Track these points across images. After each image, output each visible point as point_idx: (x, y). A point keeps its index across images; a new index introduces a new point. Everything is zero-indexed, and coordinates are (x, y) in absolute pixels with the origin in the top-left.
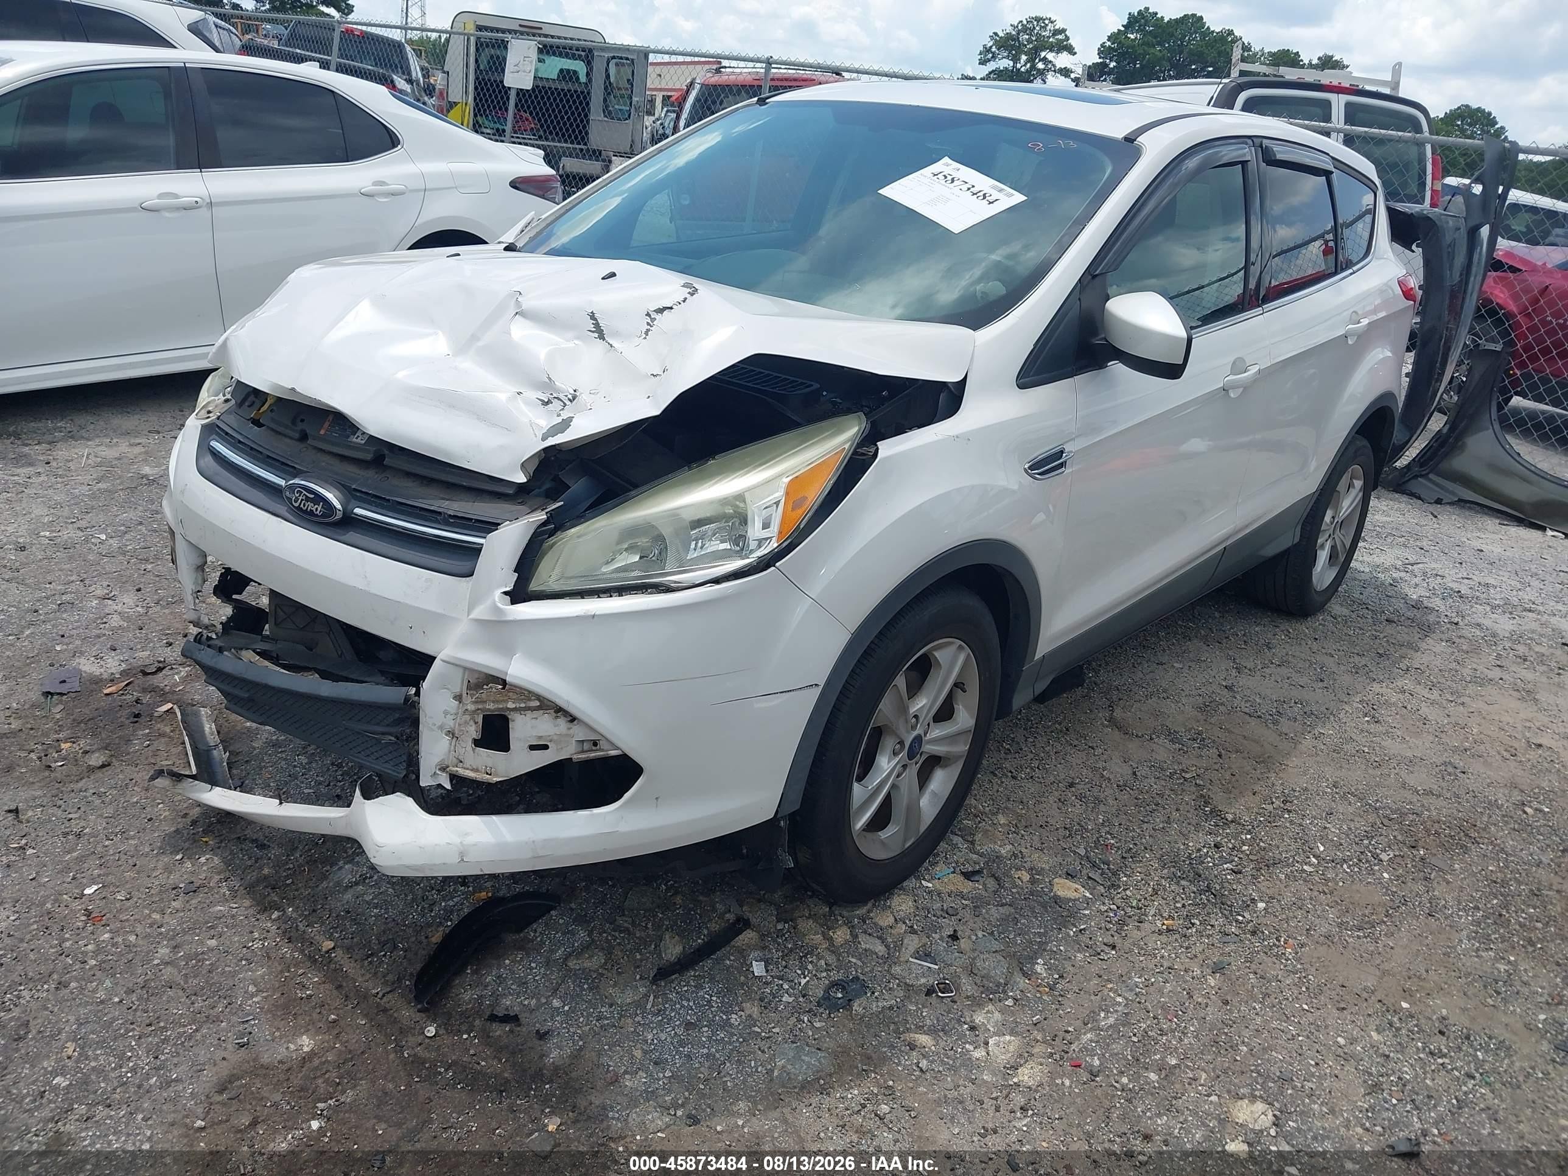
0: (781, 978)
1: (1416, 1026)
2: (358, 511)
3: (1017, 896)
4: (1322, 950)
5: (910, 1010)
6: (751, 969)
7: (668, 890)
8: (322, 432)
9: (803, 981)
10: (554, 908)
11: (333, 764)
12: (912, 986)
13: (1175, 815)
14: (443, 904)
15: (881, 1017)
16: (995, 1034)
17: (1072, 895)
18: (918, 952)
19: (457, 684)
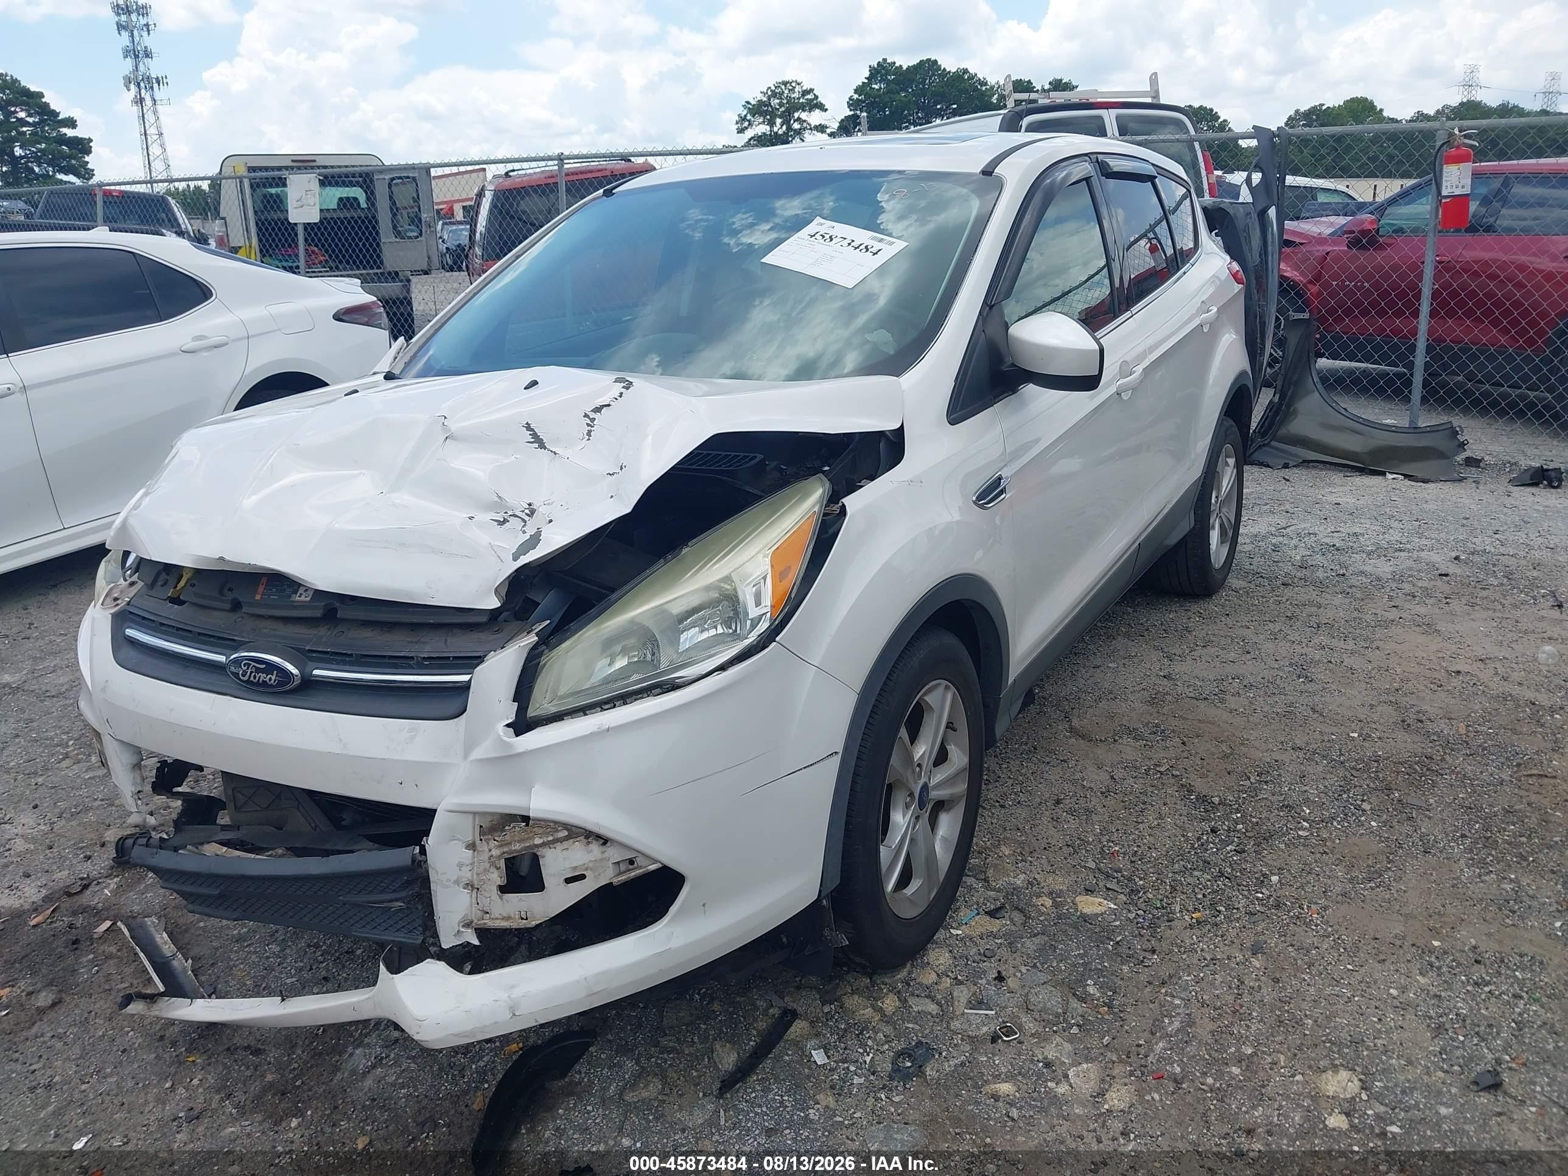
0: (844, 1061)
1: (1454, 960)
2: (316, 672)
3: (1046, 923)
4: (1344, 909)
5: (982, 1061)
6: (812, 1059)
7: (703, 998)
8: (258, 597)
9: (868, 1059)
10: (592, 1044)
11: (309, 946)
12: (976, 1037)
13: (1165, 810)
14: (474, 1067)
15: (956, 1076)
16: (1072, 1065)
17: (1099, 910)
18: (970, 1002)
19: (468, 830)
